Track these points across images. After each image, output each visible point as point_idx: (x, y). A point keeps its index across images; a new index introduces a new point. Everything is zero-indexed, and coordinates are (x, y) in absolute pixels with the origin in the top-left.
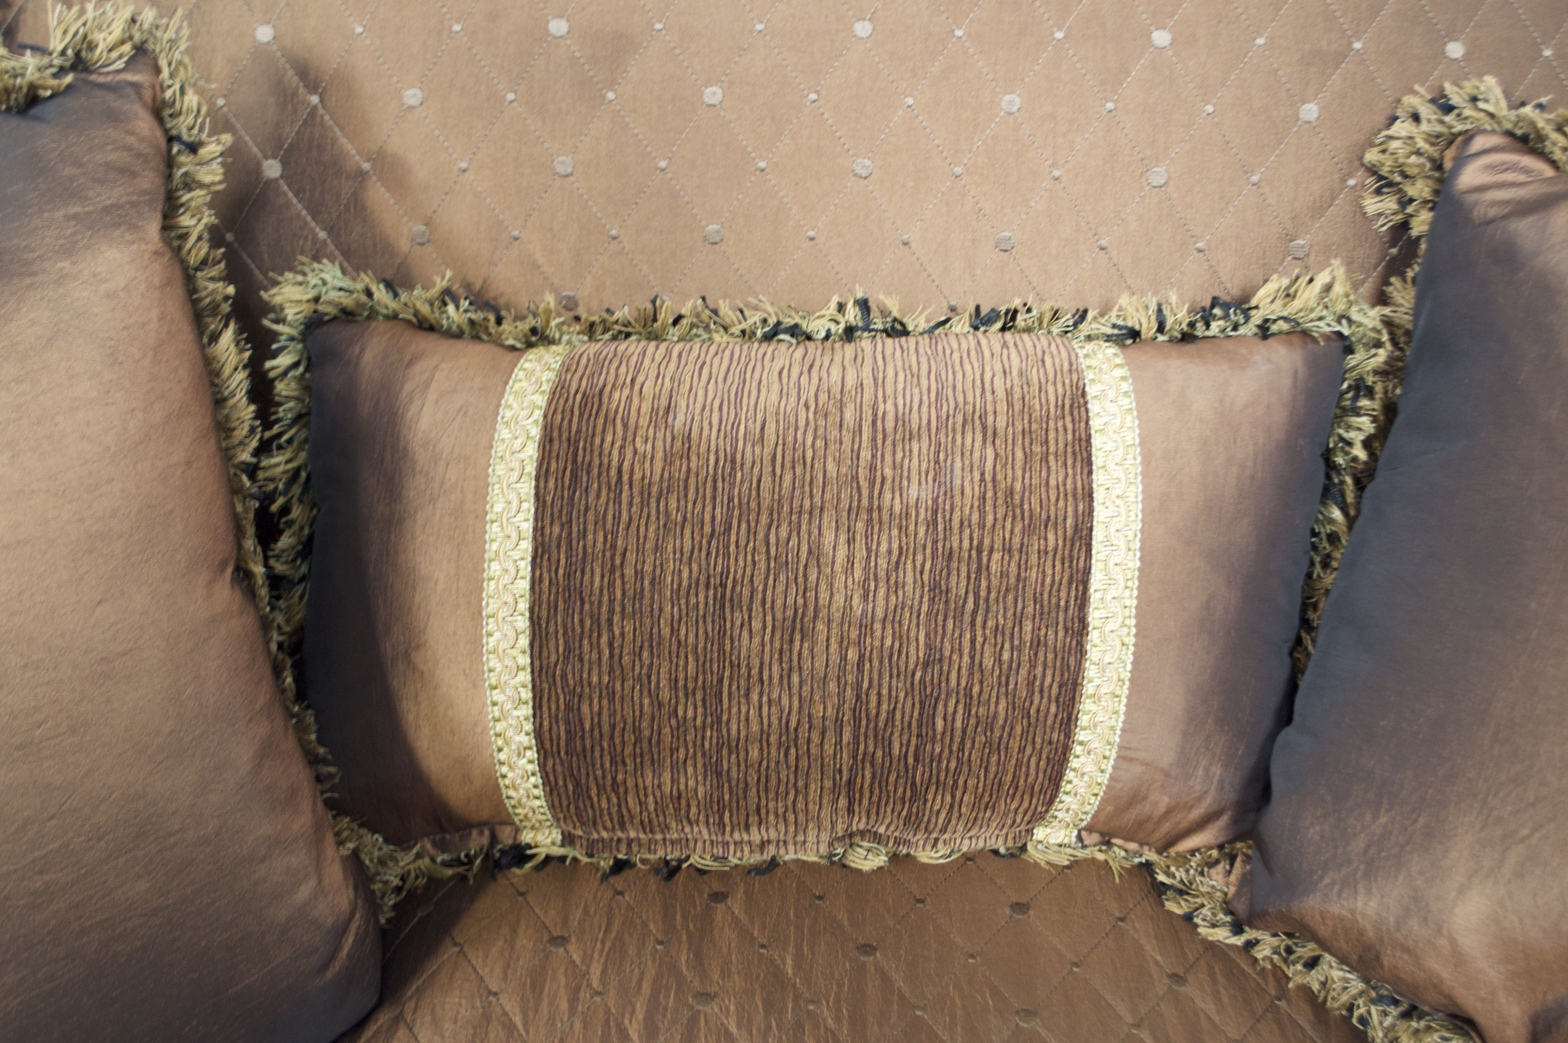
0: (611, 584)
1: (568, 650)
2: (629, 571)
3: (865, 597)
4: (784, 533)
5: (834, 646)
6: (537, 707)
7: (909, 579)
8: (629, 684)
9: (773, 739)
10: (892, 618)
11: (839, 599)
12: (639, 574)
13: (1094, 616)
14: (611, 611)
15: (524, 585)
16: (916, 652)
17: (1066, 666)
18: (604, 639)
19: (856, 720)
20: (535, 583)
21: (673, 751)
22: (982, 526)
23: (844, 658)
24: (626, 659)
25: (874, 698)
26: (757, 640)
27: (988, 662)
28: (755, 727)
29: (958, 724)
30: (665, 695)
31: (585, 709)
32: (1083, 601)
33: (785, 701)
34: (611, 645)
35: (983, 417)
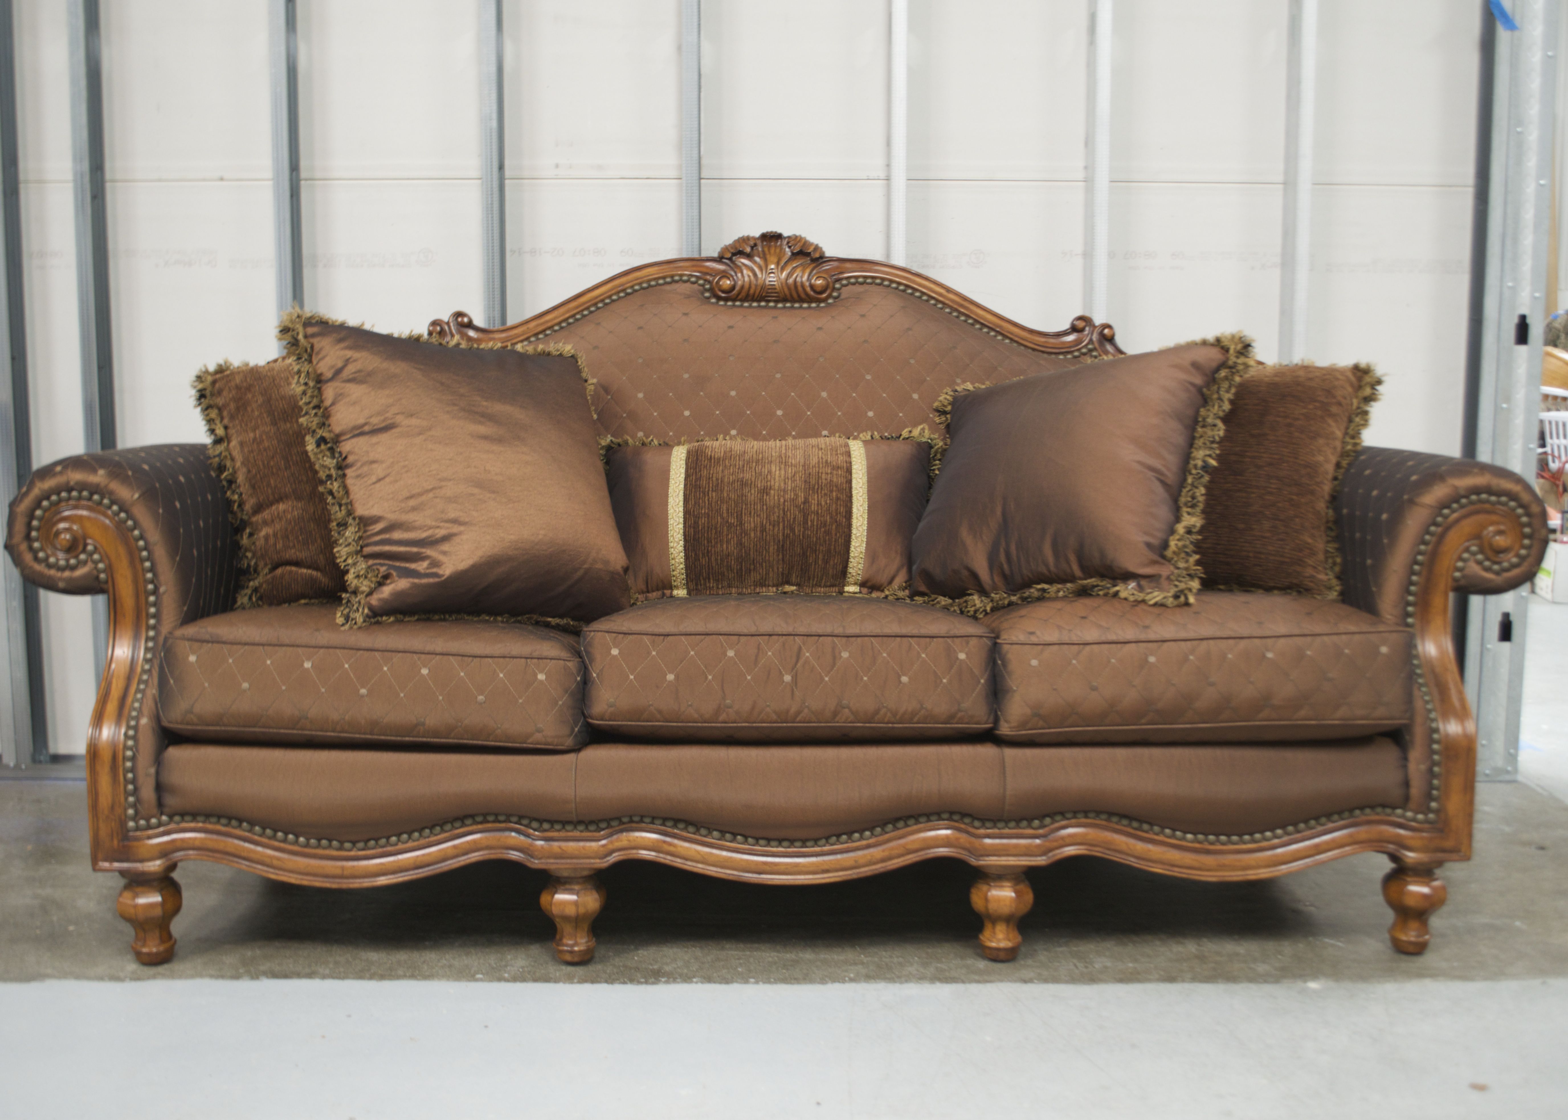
0: (709, 483)
1: (695, 503)
2: (714, 479)
3: (785, 483)
4: (760, 467)
5: (776, 498)
6: (685, 523)
7: (798, 479)
8: (714, 512)
9: (758, 529)
10: (793, 489)
11: (777, 484)
12: (717, 479)
13: (854, 492)
14: (709, 490)
15: (682, 486)
16: (801, 499)
17: (847, 506)
18: (707, 498)
19: (784, 521)
20: (685, 485)
21: (727, 535)
22: (819, 467)
23: (779, 501)
24: (713, 504)
25: (789, 513)
26: (753, 496)
27: (823, 503)
28: (752, 525)
29: (815, 523)
30: (725, 515)
31: (700, 523)
32: (851, 488)
33: (762, 516)
34: (708, 500)
35: (818, 446)
